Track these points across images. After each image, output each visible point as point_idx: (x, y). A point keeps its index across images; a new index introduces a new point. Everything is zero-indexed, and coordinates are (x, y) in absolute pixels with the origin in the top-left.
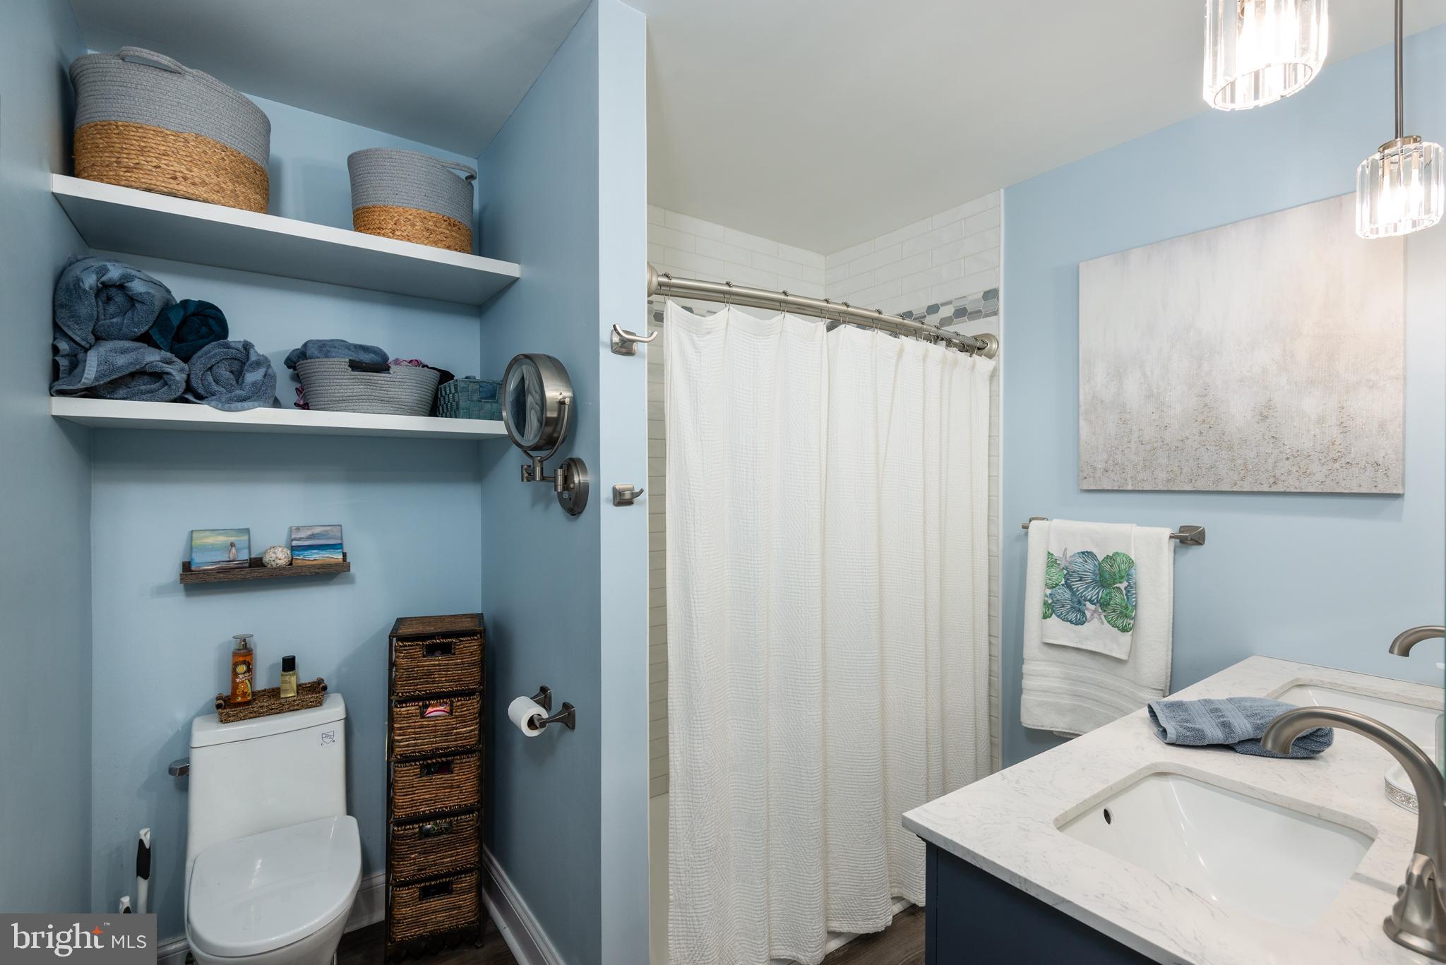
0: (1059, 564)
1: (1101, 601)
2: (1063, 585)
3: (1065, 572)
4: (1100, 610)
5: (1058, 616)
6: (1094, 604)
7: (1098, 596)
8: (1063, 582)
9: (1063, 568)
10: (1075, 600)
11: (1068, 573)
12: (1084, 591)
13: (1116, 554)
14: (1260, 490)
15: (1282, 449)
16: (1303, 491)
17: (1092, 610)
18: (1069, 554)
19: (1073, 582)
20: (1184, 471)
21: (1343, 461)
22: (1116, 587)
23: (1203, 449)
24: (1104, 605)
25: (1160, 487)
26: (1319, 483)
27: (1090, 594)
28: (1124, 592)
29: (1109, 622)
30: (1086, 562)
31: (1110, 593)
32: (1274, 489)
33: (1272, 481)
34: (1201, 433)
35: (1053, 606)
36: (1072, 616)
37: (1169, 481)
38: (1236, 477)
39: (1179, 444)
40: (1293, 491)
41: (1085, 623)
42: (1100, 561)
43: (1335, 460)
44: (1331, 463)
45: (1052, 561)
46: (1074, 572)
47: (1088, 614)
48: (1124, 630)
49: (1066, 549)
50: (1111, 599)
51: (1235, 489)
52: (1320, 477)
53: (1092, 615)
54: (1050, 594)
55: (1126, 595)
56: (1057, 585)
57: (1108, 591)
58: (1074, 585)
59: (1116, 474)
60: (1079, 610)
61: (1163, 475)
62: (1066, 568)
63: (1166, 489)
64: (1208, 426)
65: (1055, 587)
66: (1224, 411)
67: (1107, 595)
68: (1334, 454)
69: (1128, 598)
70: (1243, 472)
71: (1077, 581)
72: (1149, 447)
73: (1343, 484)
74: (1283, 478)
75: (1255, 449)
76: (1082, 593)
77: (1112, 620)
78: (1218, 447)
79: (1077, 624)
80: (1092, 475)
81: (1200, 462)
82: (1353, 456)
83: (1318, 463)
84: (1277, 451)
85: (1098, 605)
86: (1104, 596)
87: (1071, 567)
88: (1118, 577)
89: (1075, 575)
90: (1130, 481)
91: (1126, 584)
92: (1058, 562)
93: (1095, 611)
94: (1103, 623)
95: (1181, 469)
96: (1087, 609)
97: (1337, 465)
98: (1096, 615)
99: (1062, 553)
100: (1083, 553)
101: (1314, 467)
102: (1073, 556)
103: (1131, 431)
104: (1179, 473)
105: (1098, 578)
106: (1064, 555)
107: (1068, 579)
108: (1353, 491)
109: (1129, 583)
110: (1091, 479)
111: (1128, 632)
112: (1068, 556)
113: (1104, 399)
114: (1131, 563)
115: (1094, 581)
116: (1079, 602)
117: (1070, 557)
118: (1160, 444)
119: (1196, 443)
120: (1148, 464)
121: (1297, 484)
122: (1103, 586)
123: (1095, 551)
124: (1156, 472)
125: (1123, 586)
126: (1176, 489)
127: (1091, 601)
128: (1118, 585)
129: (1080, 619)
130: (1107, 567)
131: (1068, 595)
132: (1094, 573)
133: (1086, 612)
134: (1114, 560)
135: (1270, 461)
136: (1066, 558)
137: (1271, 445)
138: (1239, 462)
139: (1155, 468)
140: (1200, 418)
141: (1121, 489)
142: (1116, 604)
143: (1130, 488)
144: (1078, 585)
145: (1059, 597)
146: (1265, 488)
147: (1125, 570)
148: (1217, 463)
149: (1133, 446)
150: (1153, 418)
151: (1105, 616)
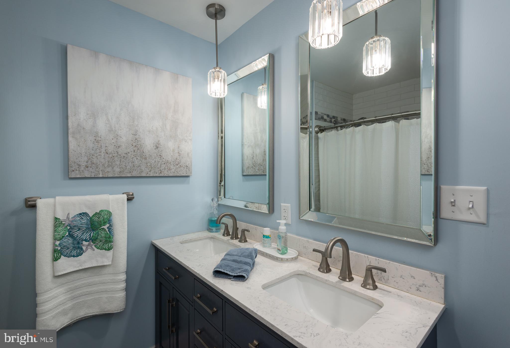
0: (64, 224)
1: (93, 238)
2: (67, 236)
3: (69, 227)
4: (92, 243)
5: (65, 256)
6: (88, 241)
7: (91, 236)
8: (67, 234)
9: (67, 226)
10: (76, 242)
11: (71, 228)
12: (82, 236)
13: (102, 211)
14: (156, 175)
15: (162, 160)
16: (169, 175)
17: (87, 245)
18: (71, 216)
19: (75, 232)
20: (127, 168)
21: (179, 165)
22: (102, 228)
23: (135, 158)
24: (93, 240)
25: (116, 175)
26: (173, 173)
27: (86, 236)
28: (107, 230)
29: (98, 248)
30: (82, 219)
31: (98, 233)
32: (161, 175)
33: (160, 172)
34: (134, 151)
35: (61, 251)
36: (74, 253)
37: (120, 172)
38: (148, 171)
39: (125, 155)
40: (166, 175)
41: (82, 254)
42: (91, 217)
43: (177, 165)
44: (176, 166)
45: (57, 222)
46: (75, 226)
47: (84, 248)
48: (109, 249)
49: (68, 214)
50: (98, 236)
51: (148, 175)
52: (173, 170)
53: (87, 248)
54: (59, 244)
55: (108, 231)
56: (63, 237)
57: (97, 232)
58: (75, 234)
59: (93, 169)
60: (79, 248)
61: (117, 170)
62: (69, 225)
63: (119, 176)
64: (137, 148)
65: (61, 239)
66: (143, 143)
67: (96, 234)
68: (177, 163)
69: (110, 232)
70: (150, 168)
71: (76, 231)
72: (111, 156)
73: (179, 173)
74: (163, 171)
75: (154, 159)
76: (80, 237)
77: (100, 246)
78: (141, 158)
79: (77, 256)
80: (78, 169)
81: (134, 164)
82: (181, 163)
83: (173, 166)
84: (161, 161)
85: (91, 241)
86: (94, 235)
87: (72, 224)
88: (102, 223)
89: (75, 228)
90: (101, 172)
91: (108, 225)
92: (63, 223)
93: (88, 245)
94: (94, 250)
95: (126, 167)
96: (84, 245)
97: (178, 166)
98: (89, 247)
99: (66, 217)
100: (80, 214)
101: (172, 167)
102: (74, 217)
103: (101, 147)
104: (125, 169)
105: (90, 226)
106: (67, 217)
107: (71, 231)
108: (182, 175)
109: (110, 224)
110: (77, 172)
111: (111, 249)
112: (70, 218)
113: (85, 128)
114: (110, 214)
115: (87, 228)
116: (78, 243)
117: (72, 218)
118: (116, 154)
119: (132, 155)
120: (110, 164)
121: (167, 173)
122: (93, 230)
123: (88, 211)
124: (114, 168)
125: (106, 227)
126: (124, 176)
127: (86, 240)
128: (102, 227)
129: (79, 253)
130: (96, 219)
131: (70, 240)
132: (87, 224)
133: (83, 247)
134: (100, 214)
135: (159, 164)
136: (69, 219)
137: (159, 158)
138: (149, 164)
139: (114, 166)
140: (134, 144)
141: (96, 176)
142: (102, 237)
143: (101, 176)
144: (77, 234)
145: (65, 244)
146: (157, 175)
147: (107, 218)
148: (141, 165)
149: (103, 155)
150: (113, 142)
151: (95, 246)
